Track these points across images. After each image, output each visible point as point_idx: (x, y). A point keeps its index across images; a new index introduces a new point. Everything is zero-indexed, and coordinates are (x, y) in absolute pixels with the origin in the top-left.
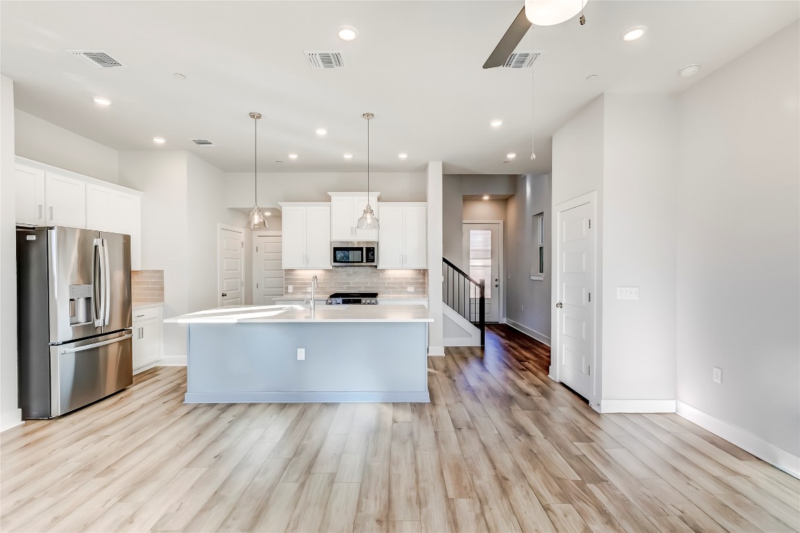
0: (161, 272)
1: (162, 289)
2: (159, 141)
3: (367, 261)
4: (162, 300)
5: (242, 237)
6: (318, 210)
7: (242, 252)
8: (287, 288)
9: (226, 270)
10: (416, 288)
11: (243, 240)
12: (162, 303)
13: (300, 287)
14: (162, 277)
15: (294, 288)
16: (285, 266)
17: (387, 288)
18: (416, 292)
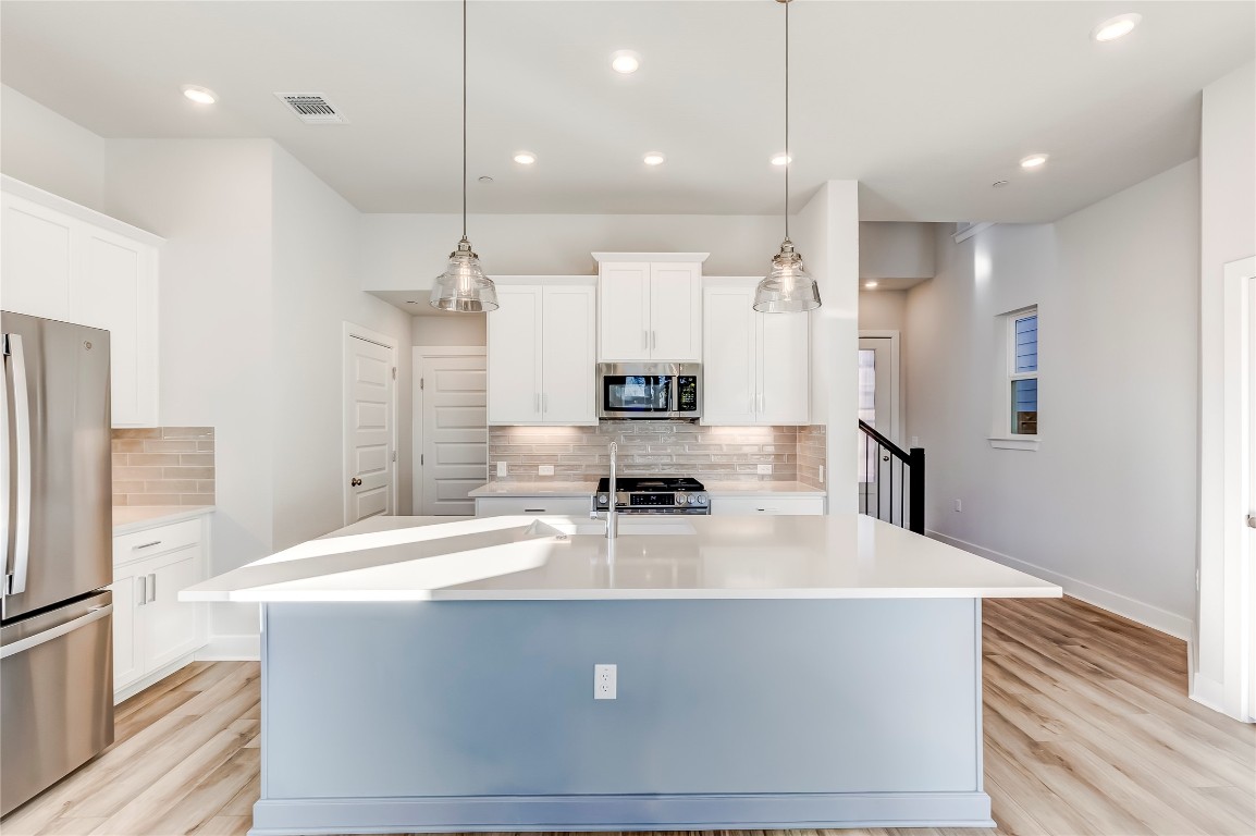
0: (209, 431)
1: (210, 473)
2: (200, 98)
3: (680, 408)
4: (211, 501)
5: (393, 357)
6: (571, 293)
7: (393, 389)
8: (494, 468)
9: (360, 427)
10: (775, 468)
11: (394, 364)
12: (207, 508)
13: (526, 465)
14: (210, 445)
15: (510, 468)
16: (494, 418)
17: (712, 466)
18: (775, 477)
